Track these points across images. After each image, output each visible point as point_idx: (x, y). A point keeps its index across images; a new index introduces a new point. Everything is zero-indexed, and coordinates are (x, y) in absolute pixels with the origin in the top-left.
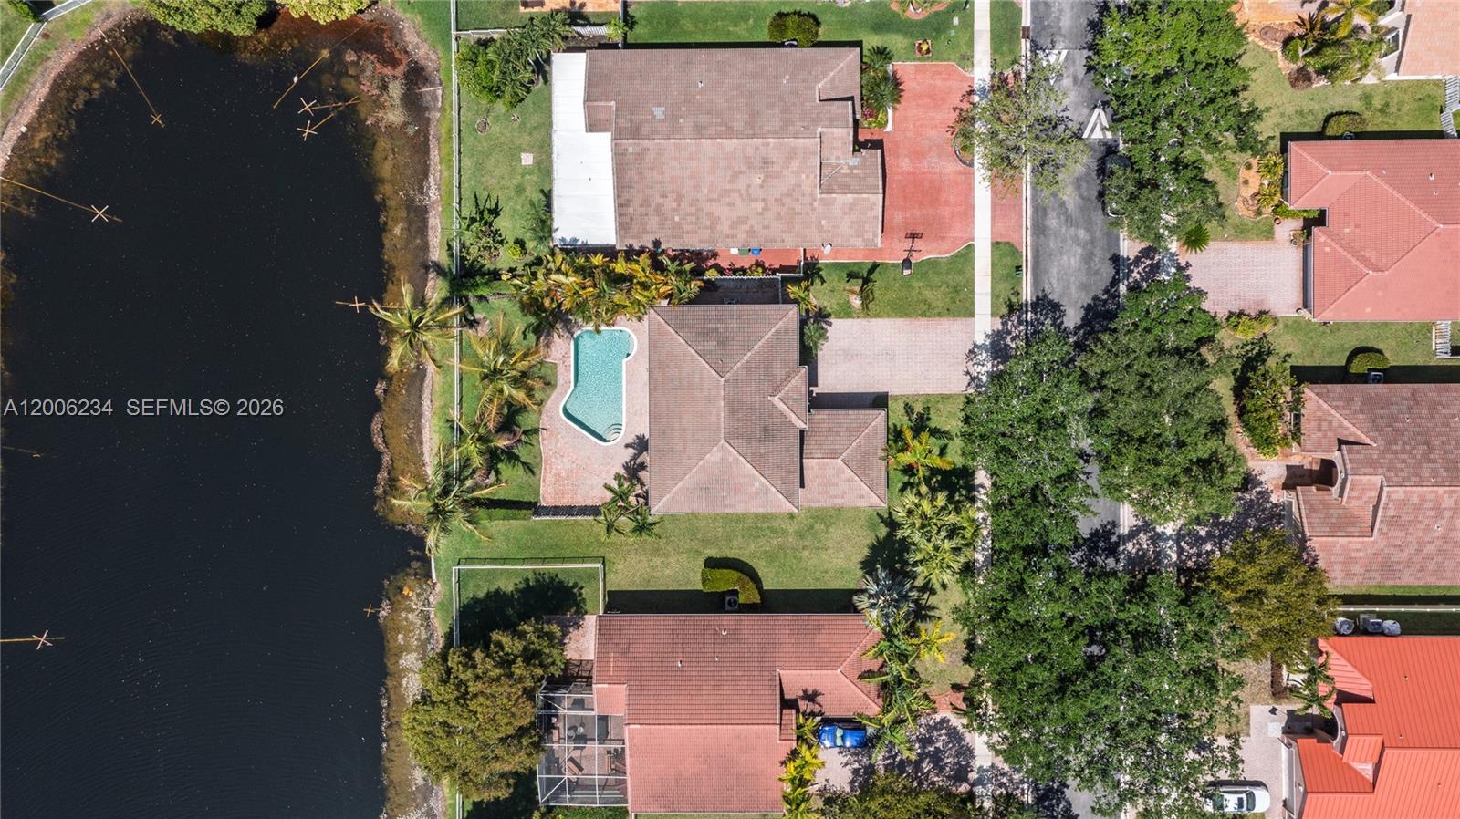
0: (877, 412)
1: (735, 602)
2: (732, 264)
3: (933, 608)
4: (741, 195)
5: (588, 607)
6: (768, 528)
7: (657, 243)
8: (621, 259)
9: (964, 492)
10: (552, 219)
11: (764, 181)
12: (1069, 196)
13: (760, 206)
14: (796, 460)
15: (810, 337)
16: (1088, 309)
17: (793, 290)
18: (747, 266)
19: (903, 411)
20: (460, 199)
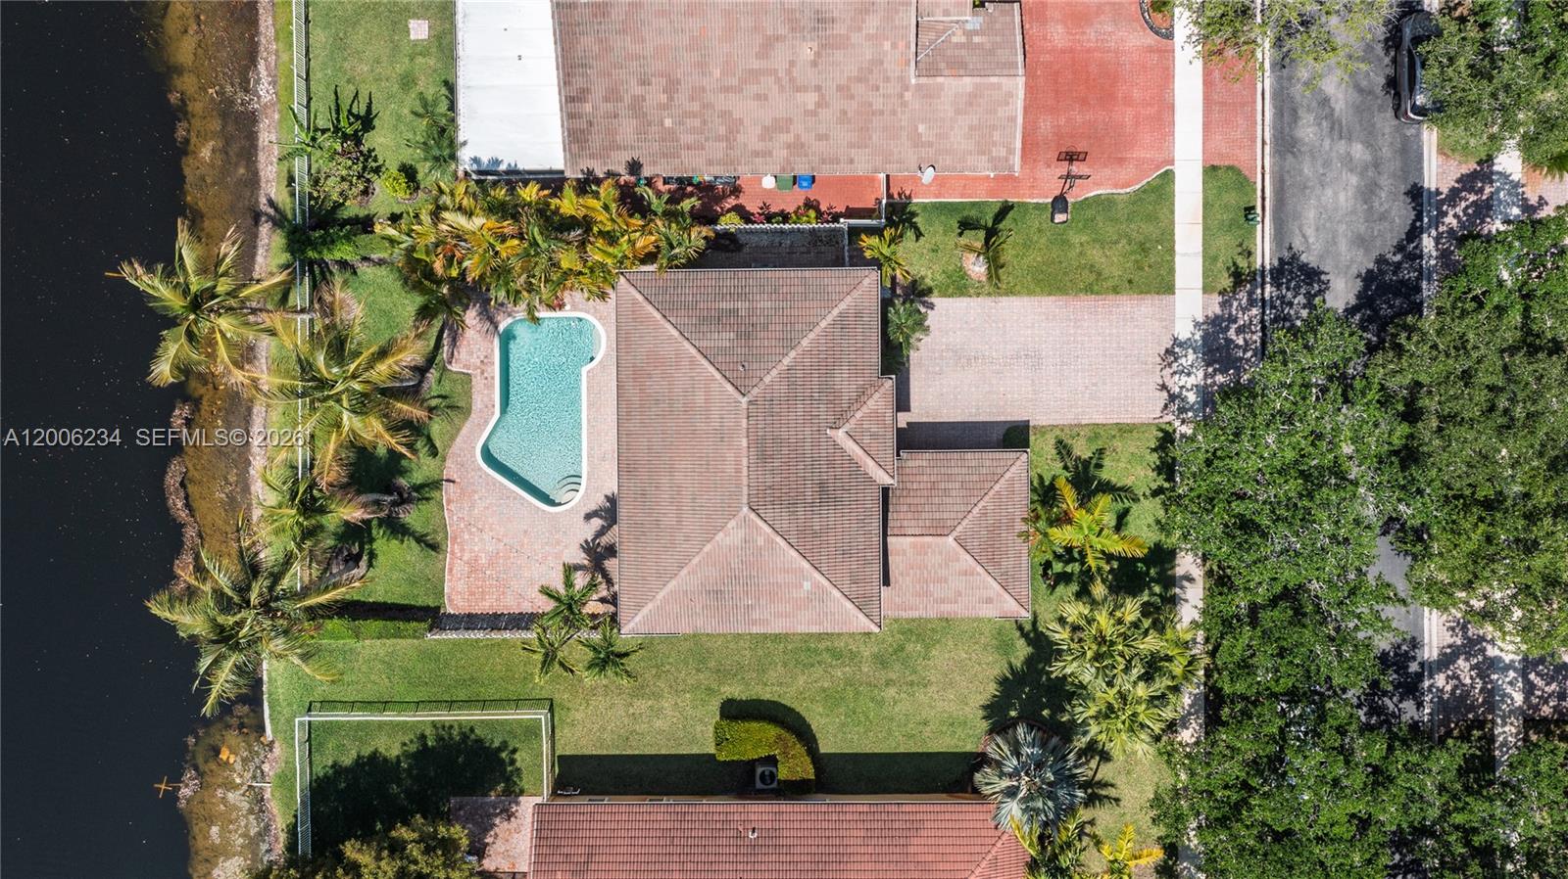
0: (1013, 455)
1: (773, 776)
2: (765, 206)
3: (1106, 785)
4: (778, 80)
5: (525, 783)
6: (828, 649)
7: (634, 167)
8: (568, 191)
9: (1157, 589)
10: (457, 128)
11: (818, 54)
12: (1335, 87)
13: (810, 99)
14: (876, 540)
15: (899, 327)
16: (1368, 278)
17: (870, 244)
18: (790, 209)
19: (1054, 452)
20: (309, 99)
